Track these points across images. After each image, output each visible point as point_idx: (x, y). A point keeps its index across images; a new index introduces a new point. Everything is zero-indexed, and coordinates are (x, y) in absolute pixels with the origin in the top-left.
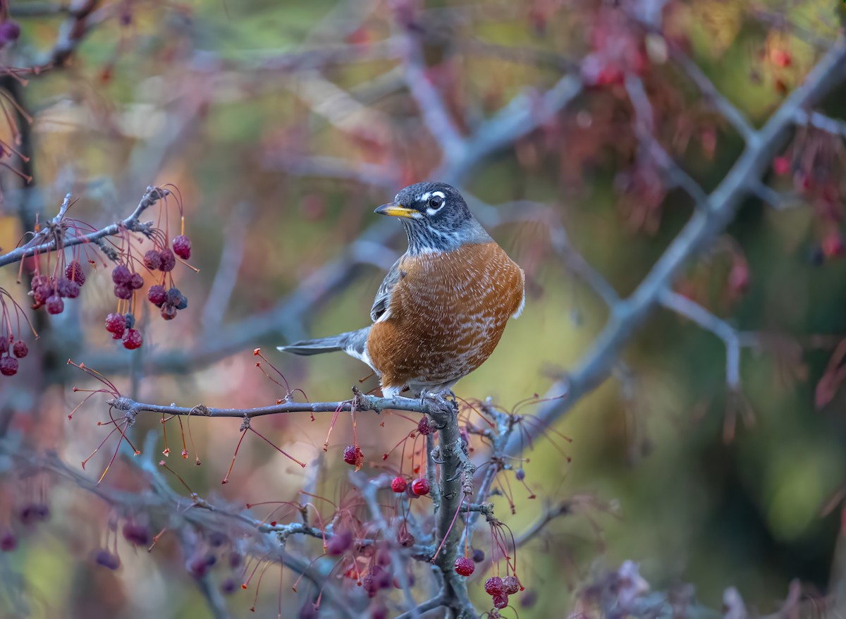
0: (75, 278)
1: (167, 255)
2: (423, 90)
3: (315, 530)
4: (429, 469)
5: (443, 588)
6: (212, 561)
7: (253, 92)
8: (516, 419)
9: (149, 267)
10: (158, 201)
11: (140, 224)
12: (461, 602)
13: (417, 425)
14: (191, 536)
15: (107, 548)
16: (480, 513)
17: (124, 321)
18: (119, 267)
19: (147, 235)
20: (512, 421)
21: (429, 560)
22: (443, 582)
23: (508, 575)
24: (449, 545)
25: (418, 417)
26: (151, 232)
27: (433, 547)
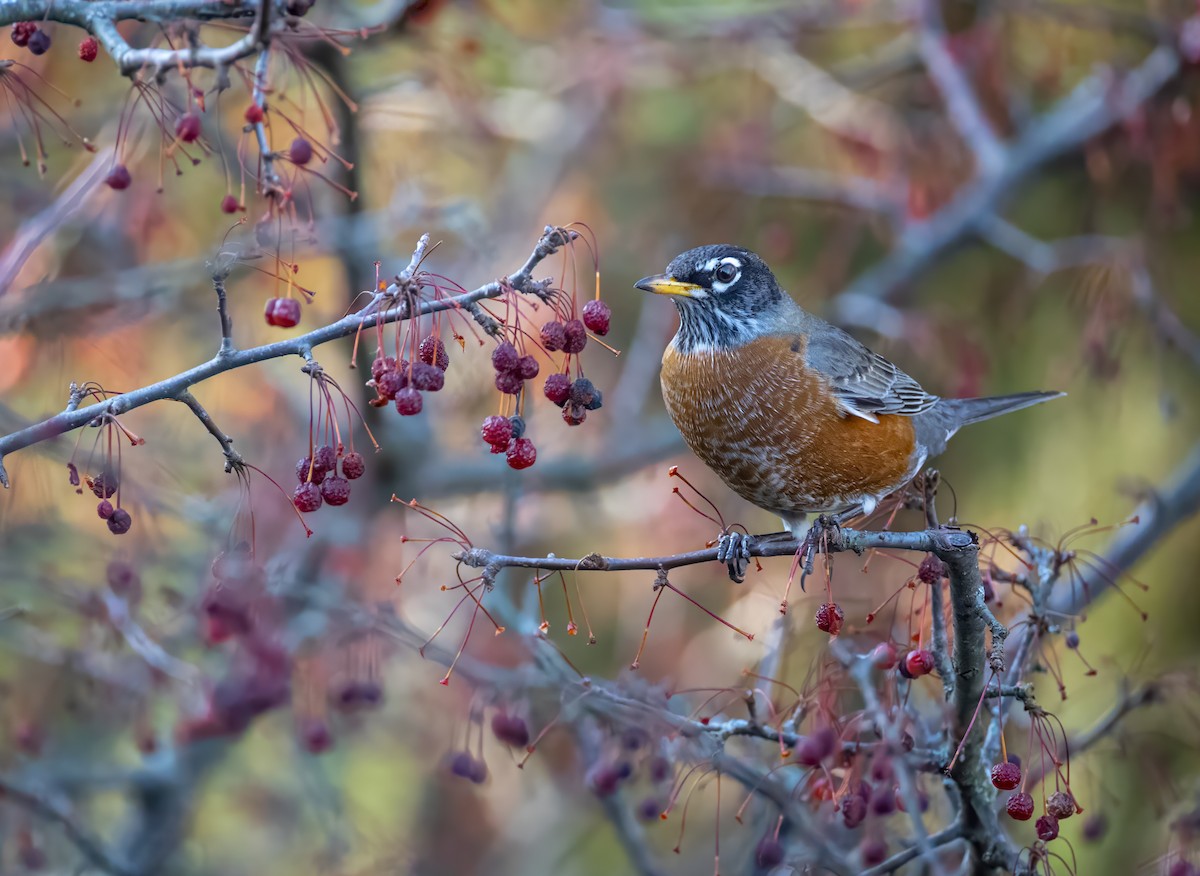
0: (437, 362)
1: (575, 329)
2: (944, 68)
3: (768, 729)
4: (936, 634)
5: (960, 812)
6: (624, 772)
7: (688, 73)
8: (1064, 558)
9: (547, 347)
10: (560, 248)
11: (533, 281)
12: (988, 833)
13: (917, 570)
14: (594, 734)
15: (467, 750)
16: (1014, 698)
17: (508, 427)
18: (502, 347)
19: (544, 298)
20: (1059, 561)
21: (942, 771)
22: (960, 804)
23: (1058, 790)
24: (968, 748)
25: (920, 557)
26: (549, 293)
27: (944, 751)
